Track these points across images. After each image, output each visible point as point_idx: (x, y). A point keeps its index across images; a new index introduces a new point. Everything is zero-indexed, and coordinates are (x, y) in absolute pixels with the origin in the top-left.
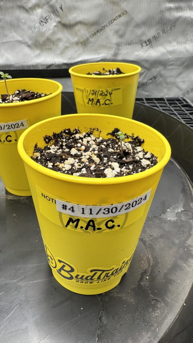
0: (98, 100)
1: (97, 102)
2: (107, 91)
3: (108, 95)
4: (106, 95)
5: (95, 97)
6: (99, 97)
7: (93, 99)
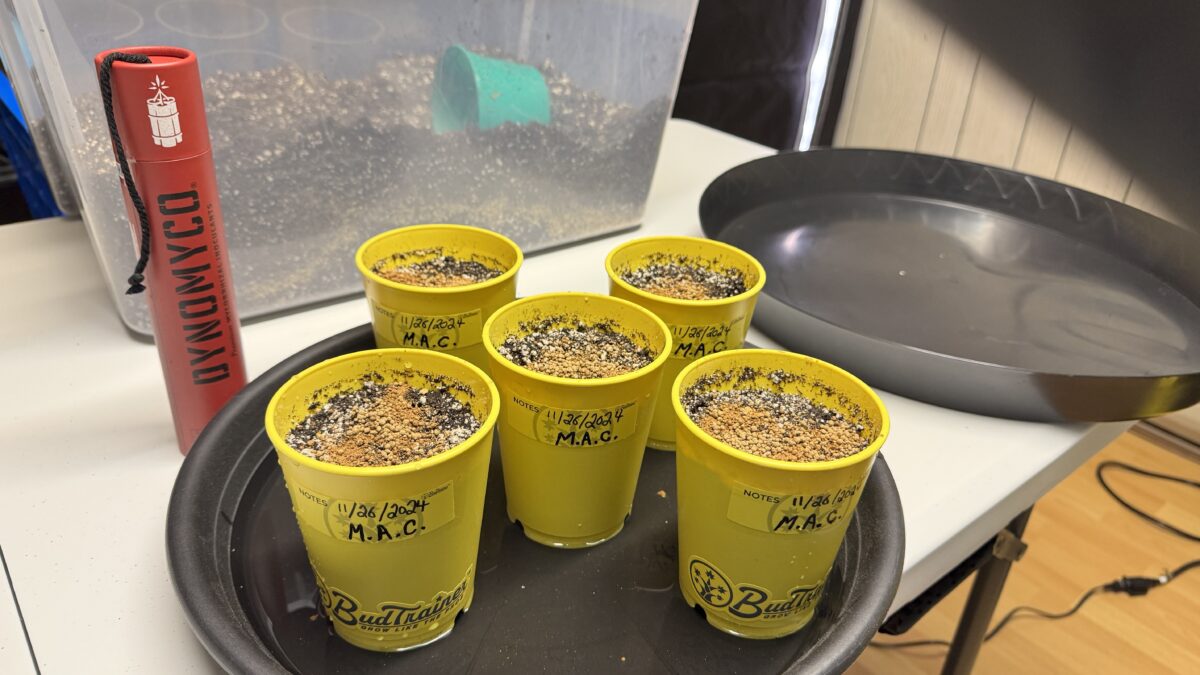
0: (702, 345)
1: (699, 349)
2: (723, 327)
3: (724, 333)
4: (720, 334)
5: (697, 341)
6: (705, 340)
7: (690, 345)
